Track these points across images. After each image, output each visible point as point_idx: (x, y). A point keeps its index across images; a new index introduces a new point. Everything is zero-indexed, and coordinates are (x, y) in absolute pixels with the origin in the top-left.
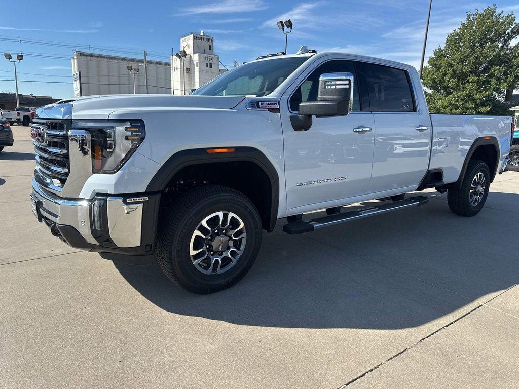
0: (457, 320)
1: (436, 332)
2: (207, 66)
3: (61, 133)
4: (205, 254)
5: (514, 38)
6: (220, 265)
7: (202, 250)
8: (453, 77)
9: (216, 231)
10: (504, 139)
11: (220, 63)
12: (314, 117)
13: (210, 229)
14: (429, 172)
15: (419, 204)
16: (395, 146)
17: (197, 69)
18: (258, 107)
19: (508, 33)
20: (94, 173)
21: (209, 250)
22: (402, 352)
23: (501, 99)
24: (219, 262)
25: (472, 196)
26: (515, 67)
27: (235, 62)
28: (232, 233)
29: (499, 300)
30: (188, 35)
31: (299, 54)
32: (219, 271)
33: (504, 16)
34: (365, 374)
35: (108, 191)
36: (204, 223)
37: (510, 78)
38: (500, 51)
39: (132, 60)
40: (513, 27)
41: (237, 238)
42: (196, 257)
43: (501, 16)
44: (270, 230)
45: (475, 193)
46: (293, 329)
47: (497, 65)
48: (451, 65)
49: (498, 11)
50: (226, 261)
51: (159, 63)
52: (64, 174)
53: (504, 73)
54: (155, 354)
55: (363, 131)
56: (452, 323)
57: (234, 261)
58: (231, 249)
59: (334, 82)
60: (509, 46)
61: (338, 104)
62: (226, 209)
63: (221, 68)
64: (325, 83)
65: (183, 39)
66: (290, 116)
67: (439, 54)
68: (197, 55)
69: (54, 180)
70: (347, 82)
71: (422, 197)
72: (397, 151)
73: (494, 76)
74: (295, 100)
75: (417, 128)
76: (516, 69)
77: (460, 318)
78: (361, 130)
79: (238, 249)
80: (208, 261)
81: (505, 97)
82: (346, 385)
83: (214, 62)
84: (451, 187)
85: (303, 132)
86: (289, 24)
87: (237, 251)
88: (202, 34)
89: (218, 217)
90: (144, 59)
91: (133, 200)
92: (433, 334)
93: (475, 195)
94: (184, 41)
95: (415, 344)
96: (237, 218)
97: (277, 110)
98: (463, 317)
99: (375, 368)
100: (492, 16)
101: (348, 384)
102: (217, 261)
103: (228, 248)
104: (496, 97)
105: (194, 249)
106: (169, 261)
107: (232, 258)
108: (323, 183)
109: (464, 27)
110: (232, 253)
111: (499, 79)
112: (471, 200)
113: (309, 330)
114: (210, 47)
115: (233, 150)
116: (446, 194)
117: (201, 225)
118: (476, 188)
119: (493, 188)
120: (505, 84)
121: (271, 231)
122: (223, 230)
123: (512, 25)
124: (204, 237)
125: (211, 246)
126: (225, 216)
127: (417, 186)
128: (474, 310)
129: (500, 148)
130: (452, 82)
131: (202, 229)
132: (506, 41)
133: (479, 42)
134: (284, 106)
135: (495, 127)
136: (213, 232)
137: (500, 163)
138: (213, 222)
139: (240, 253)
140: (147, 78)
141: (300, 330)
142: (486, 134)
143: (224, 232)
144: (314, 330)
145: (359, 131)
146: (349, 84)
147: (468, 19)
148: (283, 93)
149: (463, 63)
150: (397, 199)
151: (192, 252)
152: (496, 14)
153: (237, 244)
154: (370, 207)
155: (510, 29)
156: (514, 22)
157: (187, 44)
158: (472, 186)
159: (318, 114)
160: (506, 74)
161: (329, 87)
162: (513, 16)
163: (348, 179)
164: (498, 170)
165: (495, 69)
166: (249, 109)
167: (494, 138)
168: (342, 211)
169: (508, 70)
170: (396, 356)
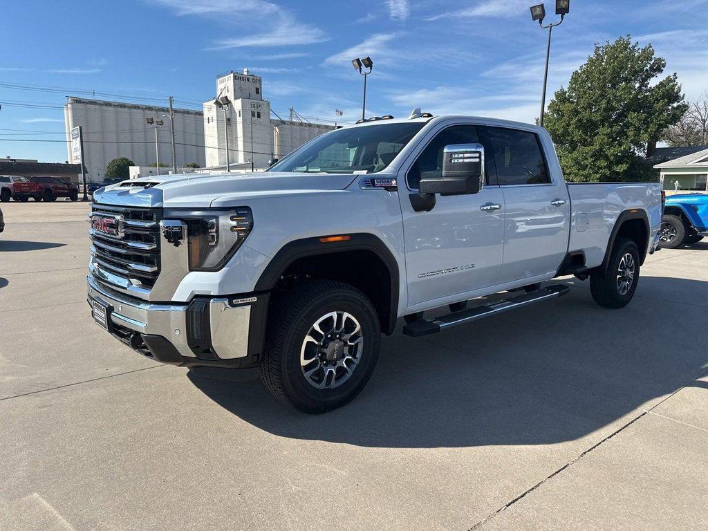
0: (620, 430)
1: (598, 445)
2: (253, 115)
3: (147, 225)
4: (318, 364)
5: (653, 76)
6: (334, 378)
7: (314, 359)
8: (578, 127)
9: (329, 336)
10: (655, 209)
11: (271, 112)
12: (438, 195)
13: (323, 333)
14: (568, 255)
15: (559, 295)
16: (518, 224)
17: (239, 119)
18: (374, 185)
19: (647, 70)
20: (191, 270)
21: (322, 359)
22: (564, 468)
23: (641, 154)
24: (333, 373)
25: (619, 282)
26: (657, 114)
27: (291, 110)
28: (347, 337)
29: (665, 405)
30: (227, 75)
31: (412, 119)
32: (334, 384)
33: (639, 49)
34: (526, 493)
35: (210, 292)
36: (316, 326)
37: (652, 128)
38: (637, 94)
39: (150, 109)
40: (651, 63)
41: (353, 344)
42: (307, 368)
43: (636, 48)
44: (390, 332)
45: (624, 279)
46: (433, 449)
47: (634, 111)
48: (576, 112)
49: (633, 42)
50: (341, 371)
51: (188, 112)
52: (152, 273)
53: (644, 120)
54: (278, 485)
55: (491, 209)
56: (615, 434)
57: (350, 372)
58: (347, 357)
59: (461, 155)
60: (649, 86)
61: (467, 180)
62: (341, 309)
63: (273, 117)
64: (451, 156)
65: (220, 79)
66: (410, 195)
67: (562, 97)
68: (239, 101)
69: (133, 280)
70: (477, 155)
71: (561, 285)
72: (519, 230)
73: (632, 125)
74: (414, 176)
75: (553, 203)
76: (658, 116)
77: (623, 428)
78: (489, 208)
79: (354, 356)
80: (320, 372)
81: (646, 151)
82: (507, 506)
83: (262, 110)
84: (595, 272)
85: (424, 213)
86: (368, 63)
87: (353, 359)
88: (245, 73)
89: (331, 318)
90: (169, 107)
91: (240, 301)
92: (594, 447)
93: (623, 281)
94: (222, 82)
95: (577, 458)
96: (353, 319)
97: (395, 189)
98: (626, 426)
99: (536, 486)
100: (626, 48)
101: (509, 505)
102: (331, 372)
103: (343, 356)
104: (635, 152)
105: (305, 359)
106: (278, 373)
107: (348, 369)
108: (448, 273)
109: (591, 62)
110: (348, 362)
111: (638, 129)
112: (619, 288)
113: (451, 449)
114: (258, 91)
115: (347, 238)
116: (588, 280)
117: (313, 328)
118: (623, 273)
119: (644, 271)
120: (646, 135)
121: (391, 334)
122: (337, 334)
123: (651, 60)
124: (317, 343)
125: (324, 354)
126: (340, 317)
127: (555, 272)
128: (638, 418)
129: (650, 221)
130: (578, 135)
131: (314, 334)
132: (644, 80)
133: (610, 82)
134: (401, 183)
135: (640, 195)
136: (326, 336)
137: (651, 239)
138: (326, 325)
139: (357, 361)
140: (173, 133)
141: (441, 449)
142: (631, 205)
143: (338, 336)
144: (458, 450)
145: (487, 209)
146: (480, 157)
147: (596, 53)
148: (399, 167)
149: (591, 109)
150: (531, 289)
151: (304, 362)
152: (630, 46)
153: (352, 351)
154: (502, 301)
155: (649, 66)
156: (653, 57)
157: (226, 86)
158: (619, 270)
159: (443, 192)
160: (646, 123)
161: (456, 161)
162: (651, 49)
163: (477, 267)
164: (649, 250)
165: (632, 117)
166: (364, 188)
167: (641, 211)
168: (468, 306)
169: (648, 117)
170: (557, 473)
